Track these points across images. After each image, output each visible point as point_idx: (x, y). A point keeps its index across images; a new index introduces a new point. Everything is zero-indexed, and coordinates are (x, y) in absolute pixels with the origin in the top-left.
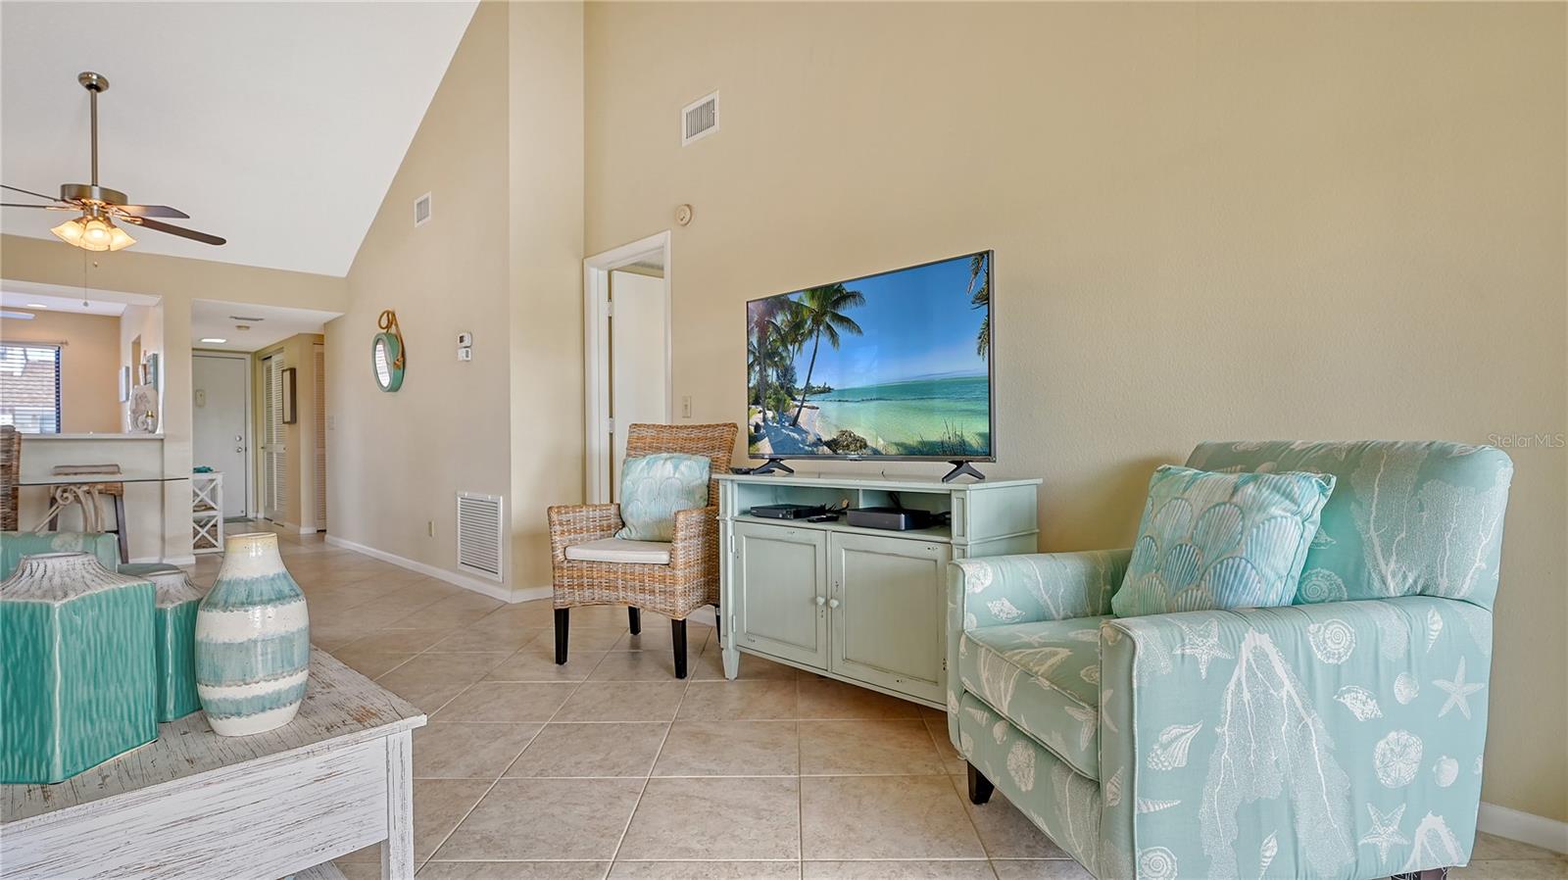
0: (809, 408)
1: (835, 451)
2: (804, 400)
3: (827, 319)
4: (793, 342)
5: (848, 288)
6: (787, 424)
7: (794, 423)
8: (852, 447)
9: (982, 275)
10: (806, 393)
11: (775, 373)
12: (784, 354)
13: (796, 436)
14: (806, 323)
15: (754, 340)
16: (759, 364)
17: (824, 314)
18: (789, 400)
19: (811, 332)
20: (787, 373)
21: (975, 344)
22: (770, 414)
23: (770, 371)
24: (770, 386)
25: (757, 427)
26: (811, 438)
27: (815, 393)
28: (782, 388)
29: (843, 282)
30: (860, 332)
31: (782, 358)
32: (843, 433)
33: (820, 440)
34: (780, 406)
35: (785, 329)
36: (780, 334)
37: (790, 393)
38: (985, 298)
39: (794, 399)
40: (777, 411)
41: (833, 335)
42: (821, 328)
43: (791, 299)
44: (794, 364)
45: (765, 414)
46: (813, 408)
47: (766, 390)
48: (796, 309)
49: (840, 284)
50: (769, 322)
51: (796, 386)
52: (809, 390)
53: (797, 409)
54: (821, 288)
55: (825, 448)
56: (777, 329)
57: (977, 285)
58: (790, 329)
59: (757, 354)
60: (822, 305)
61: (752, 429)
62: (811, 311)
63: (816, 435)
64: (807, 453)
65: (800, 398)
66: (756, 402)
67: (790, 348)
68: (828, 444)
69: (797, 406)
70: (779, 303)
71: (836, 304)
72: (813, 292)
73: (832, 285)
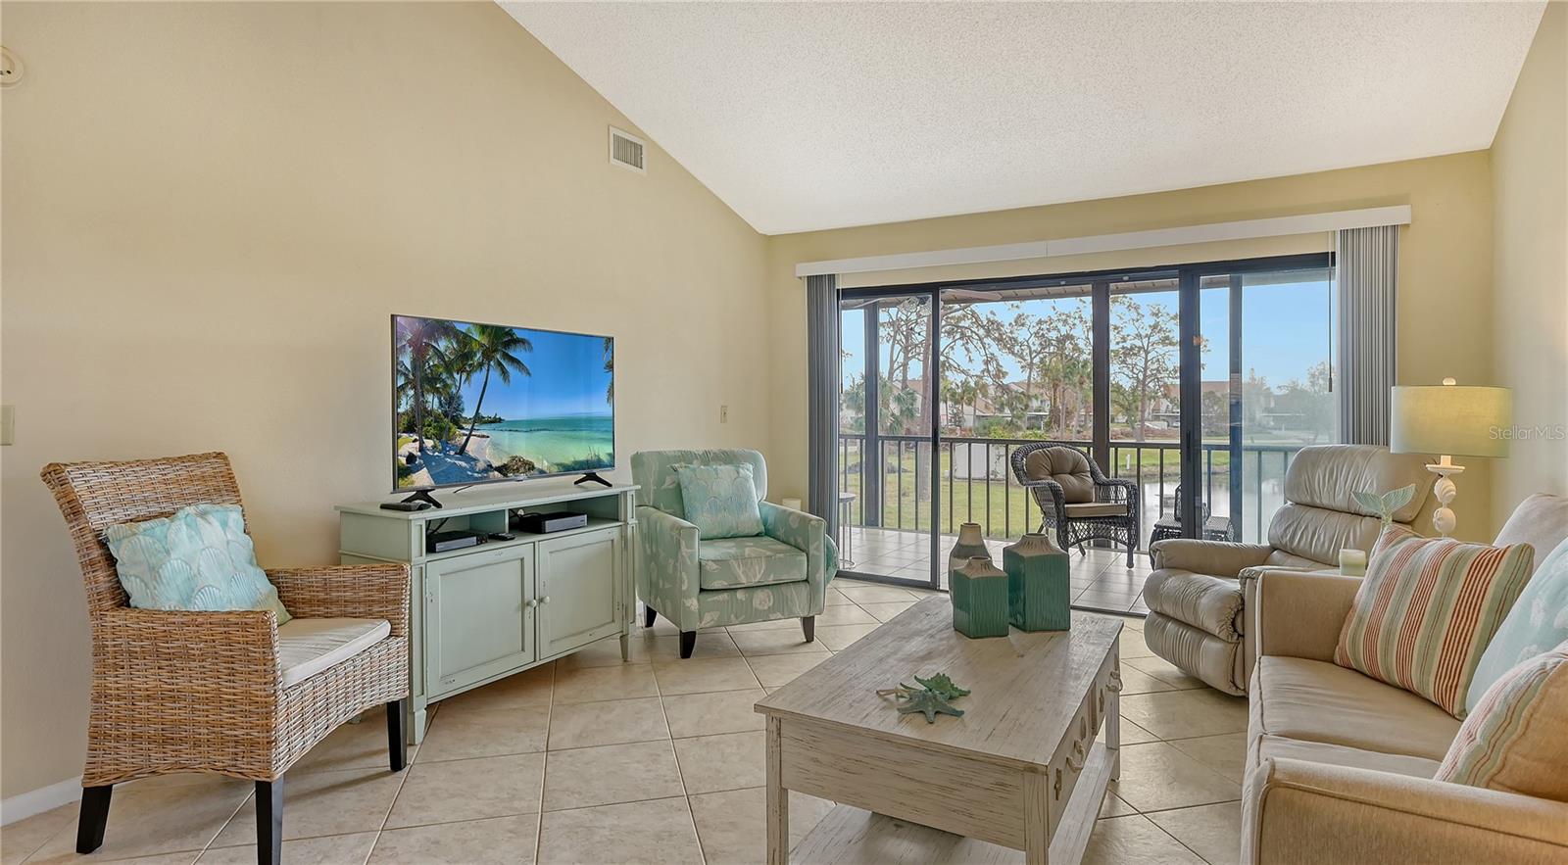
0: (479, 436)
1: (505, 475)
2: (472, 429)
3: (498, 356)
4: (460, 371)
5: (518, 335)
6: (452, 453)
7: (462, 451)
8: (522, 470)
9: (610, 351)
10: (475, 422)
11: (436, 400)
12: (449, 382)
13: (463, 464)
14: (475, 355)
15: (407, 360)
16: (414, 387)
17: (496, 351)
18: (454, 428)
19: (481, 365)
20: (452, 402)
21: (605, 395)
22: (429, 443)
23: (429, 397)
24: (430, 413)
25: (411, 458)
26: (481, 465)
27: (485, 423)
28: (446, 416)
29: (515, 328)
30: (529, 373)
31: (446, 386)
32: (513, 458)
33: (490, 466)
34: (442, 434)
35: (449, 356)
36: (443, 360)
37: (457, 422)
38: (610, 367)
39: (462, 428)
40: (439, 440)
41: (504, 372)
42: (492, 363)
43: (458, 328)
44: (461, 393)
45: (422, 443)
46: (483, 436)
47: (424, 417)
48: (464, 339)
49: (511, 329)
50: (428, 345)
51: (464, 415)
52: (478, 419)
53: (465, 438)
54: (493, 327)
55: (496, 473)
56: (439, 354)
57: (606, 358)
58: (457, 358)
59: (411, 376)
60: (493, 343)
61: (403, 460)
62: (482, 345)
63: (485, 462)
64: (477, 479)
65: (469, 427)
66: (410, 429)
67: (457, 377)
68: (499, 469)
69: (464, 435)
70: (444, 328)
71: (507, 344)
72: (484, 328)
73: (503, 328)
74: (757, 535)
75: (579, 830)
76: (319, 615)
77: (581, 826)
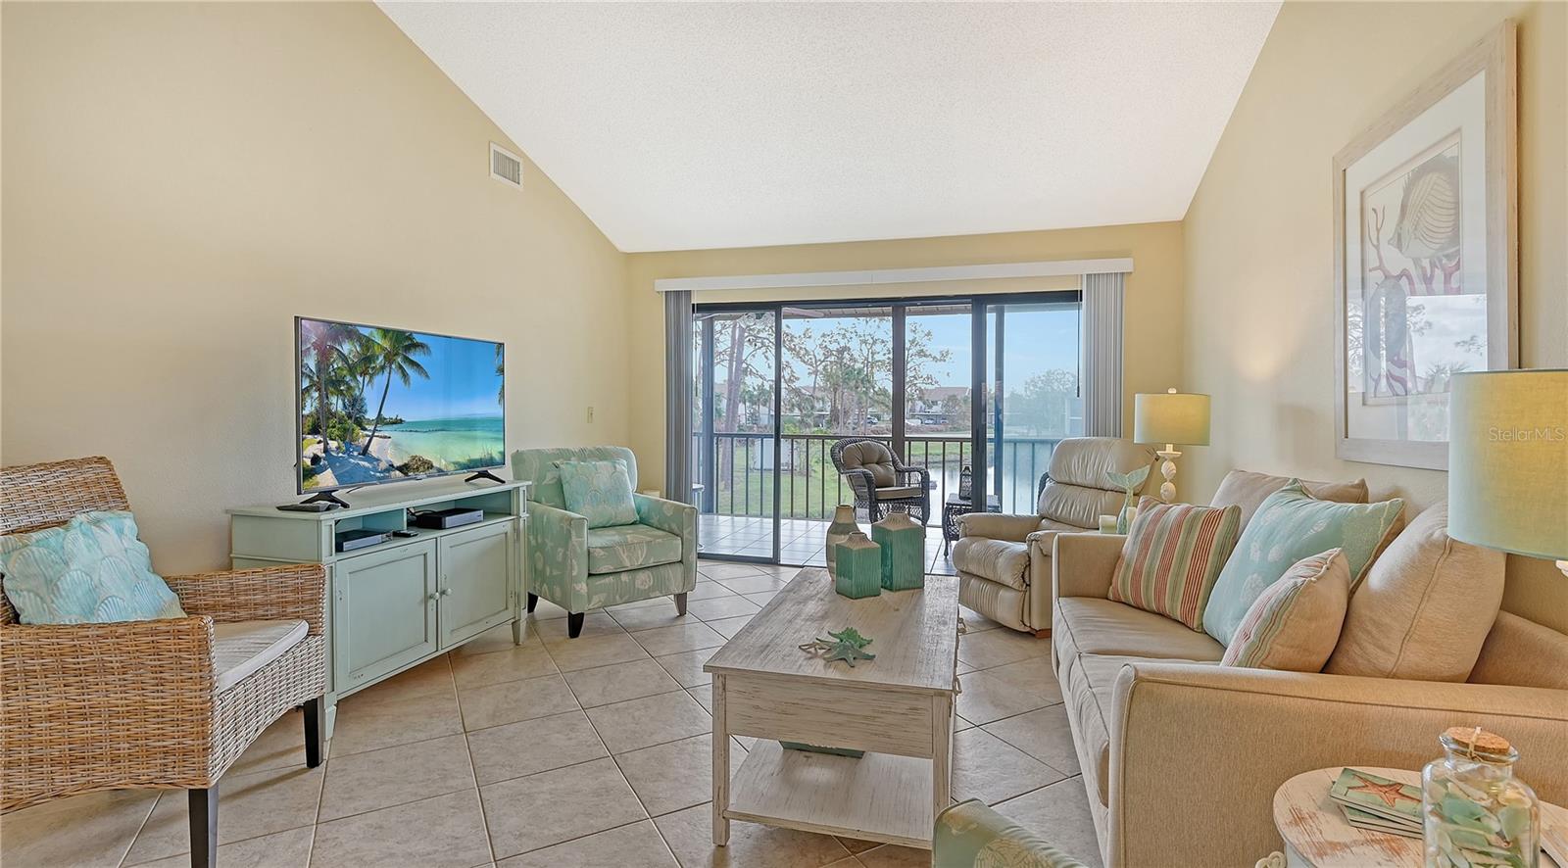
0: (381, 437)
1: (406, 474)
2: (375, 430)
3: (399, 360)
4: (364, 374)
5: (418, 339)
6: (356, 454)
7: (365, 451)
8: (421, 469)
9: (500, 356)
10: (377, 423)
11: (340, 402)
12: (353, 384)
13: (366, 464)
14: (378, 358)
15: (311, 362)
16: (319, 390)
17: (397, 354)
18: (358, 429)
19: (383, 368)
20: (356, 404)
21: (497, 397)
22: (333, 444)
23: (333, 399)
24: (334, 415)
25: (315, 459)
26: (383, 465)
27: (387, 424)
28: (350, 417)
29: (416, 333)
30: (427, 376)
31: (349, 388)
32: (414, 458)
33: (392, 466)
34: (345, 436)
35: (353, 359)
36: (347, 363)
37: (360, 423)
38: (501, 371)
39: (365, 429)
40: (343, 441)
41: (405, 375)
42: (393, 366)
43: (361, 332)
44: (364, 395)
45: (326, 444)
46: (385, 437)
47: (328, 418)
48: (367, 343)
49: (411, 333)
50: (332, 348)
51: (367, 417)
52: (380, 420)
53: (368, 438)
54: (394, 331)
55: (397, 472)
56: (344, 358)
57: (497, 362)
58: (360, 361)
59: (315, 379)
60: (394, 346)
61: (308, 462)
62: (384, 349)
63: (387, 462)
64: (379, 478)
65: (372, 428)
66: (315, 431)
67: (360, 379)
68: (400, 469)
69: (367, 436)
70: (348, 331)
71: (408, 348)
72: (385, 332)
73: (403, 332)
74: (632, 524)
75: (520, 797)
76: (224, 621)
77: (521, 794)
